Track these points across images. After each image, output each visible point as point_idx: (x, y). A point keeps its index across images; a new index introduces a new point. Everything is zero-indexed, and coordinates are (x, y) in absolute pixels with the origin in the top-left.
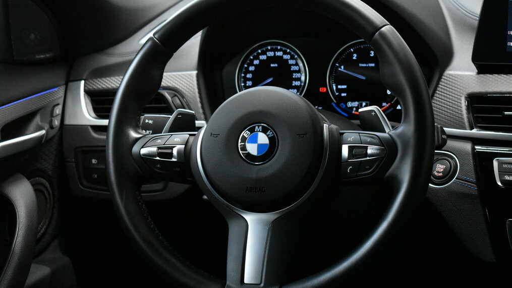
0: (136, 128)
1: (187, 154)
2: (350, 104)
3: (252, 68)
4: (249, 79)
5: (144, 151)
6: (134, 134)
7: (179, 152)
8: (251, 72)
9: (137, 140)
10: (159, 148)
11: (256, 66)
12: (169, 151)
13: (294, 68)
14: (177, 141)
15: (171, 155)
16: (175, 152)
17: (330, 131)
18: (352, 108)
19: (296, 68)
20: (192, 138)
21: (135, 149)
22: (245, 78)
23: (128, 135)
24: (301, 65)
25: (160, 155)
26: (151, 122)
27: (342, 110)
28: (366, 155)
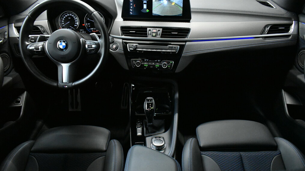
0: (28, 41)
1: (43, 48)
2: (91, 29)
3: (63, 19)
4: (63, 22)
5: (30, 48)
6: (27, 43)
7: (41, 48)
8: (63, 20)
9: (28, 45)
10: (35, 47)
11: (64, 18)
12: (38, 48)
13: (75, 19)
14: (40, 45)
15: (39, 49)
16: (40, 48)
17: (82, 41)
18: (92, 30)
19: (76, 19)
20: (44, 43)
21: (28, 47)
22: (62, 22)
23: (25, 44)
24: (77, 18)
25: (35, 49)
26: (33, 38)
27: (89, 30)
28: (92, 48)
